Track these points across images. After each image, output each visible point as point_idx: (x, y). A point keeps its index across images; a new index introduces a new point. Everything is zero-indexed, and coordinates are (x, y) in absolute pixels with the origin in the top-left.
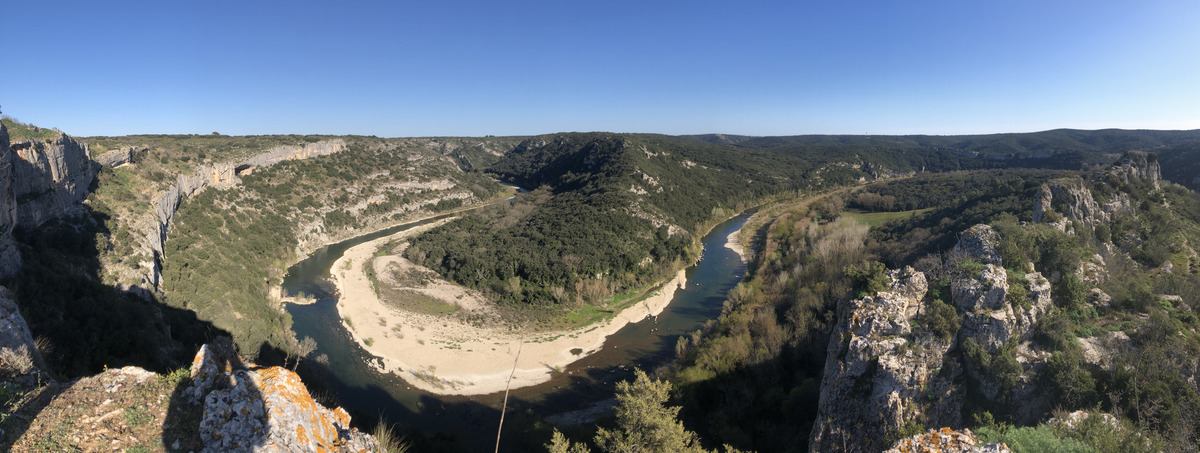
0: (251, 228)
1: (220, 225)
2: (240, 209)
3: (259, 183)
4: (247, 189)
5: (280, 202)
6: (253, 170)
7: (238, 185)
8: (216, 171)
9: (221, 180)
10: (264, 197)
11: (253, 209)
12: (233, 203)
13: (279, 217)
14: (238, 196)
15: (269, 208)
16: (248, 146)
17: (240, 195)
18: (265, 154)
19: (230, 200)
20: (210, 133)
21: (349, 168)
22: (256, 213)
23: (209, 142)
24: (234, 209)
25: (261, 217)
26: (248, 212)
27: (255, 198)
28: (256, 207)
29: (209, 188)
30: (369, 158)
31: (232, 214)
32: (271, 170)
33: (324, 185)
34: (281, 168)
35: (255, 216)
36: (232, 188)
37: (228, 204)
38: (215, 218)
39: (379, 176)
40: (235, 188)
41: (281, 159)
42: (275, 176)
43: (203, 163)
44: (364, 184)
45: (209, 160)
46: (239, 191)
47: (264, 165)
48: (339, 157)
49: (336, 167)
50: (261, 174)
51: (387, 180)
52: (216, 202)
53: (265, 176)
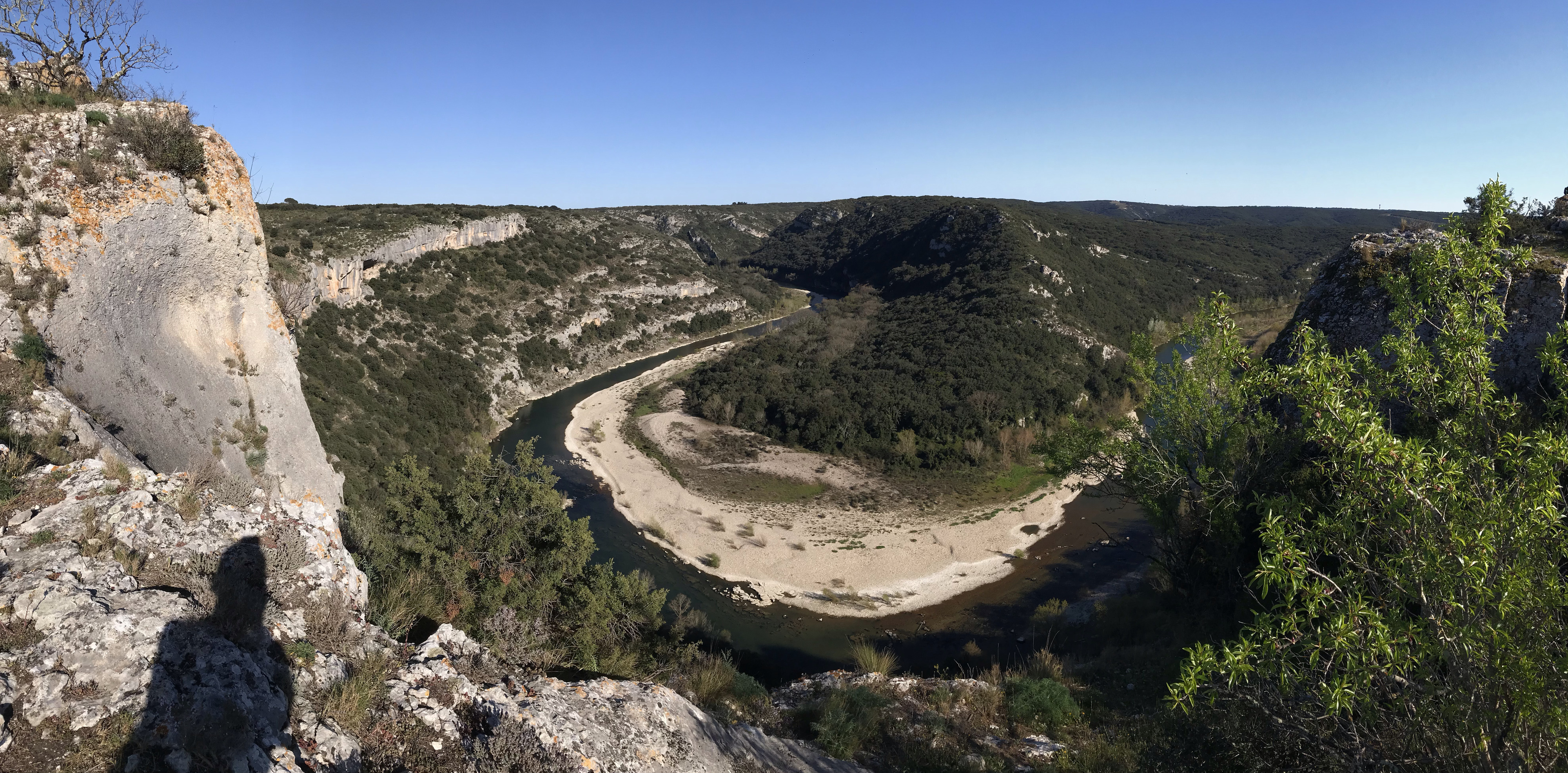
0: (407, 376)
1: (361, 375)
2: (382, 343)
3: (397, 293)
4: (385, 307)
5: (444, 327)
6: (382, 271)
7: (368, 298)
8: (333, 273)
9: (341, 290)
10: (416, 319)
11: (402, 342)
12: (368, 334)
13: (450, 355)
14: (373, 319)
15: (427, 338)
16: (366, 226)
17: (377, 316)
18: (399, 241)
19: (363, 327)
20: (280, 200)
21: (544, 266)
22: (409, 350)
23: (289, 217)
24: (372, 343)
25: (419, 357)
26: (395, 348)
27: (403, 322)
28: (405, 339)
29: (324, 305)
30: (570, 246)
31: (371, 352)
32: (414, 270)
33: (505, 296)
34: (427, 267)
35: (408, 355)
36: (359, 305)
37: (360, 334)
38: (349, 361)
39: (590, 277)
40: (365, 303)
41: (424, 250)
42: (420, 280)
43: (310, 259)
44: (572, 291)
45: (320, 252)
46: (373, 309)
47: (400, 261)
48: (521, 245)
49: (519, 263)
50: (396, 276)
51: (604, 283)
52: (341, 330)
53: (404, 281)
